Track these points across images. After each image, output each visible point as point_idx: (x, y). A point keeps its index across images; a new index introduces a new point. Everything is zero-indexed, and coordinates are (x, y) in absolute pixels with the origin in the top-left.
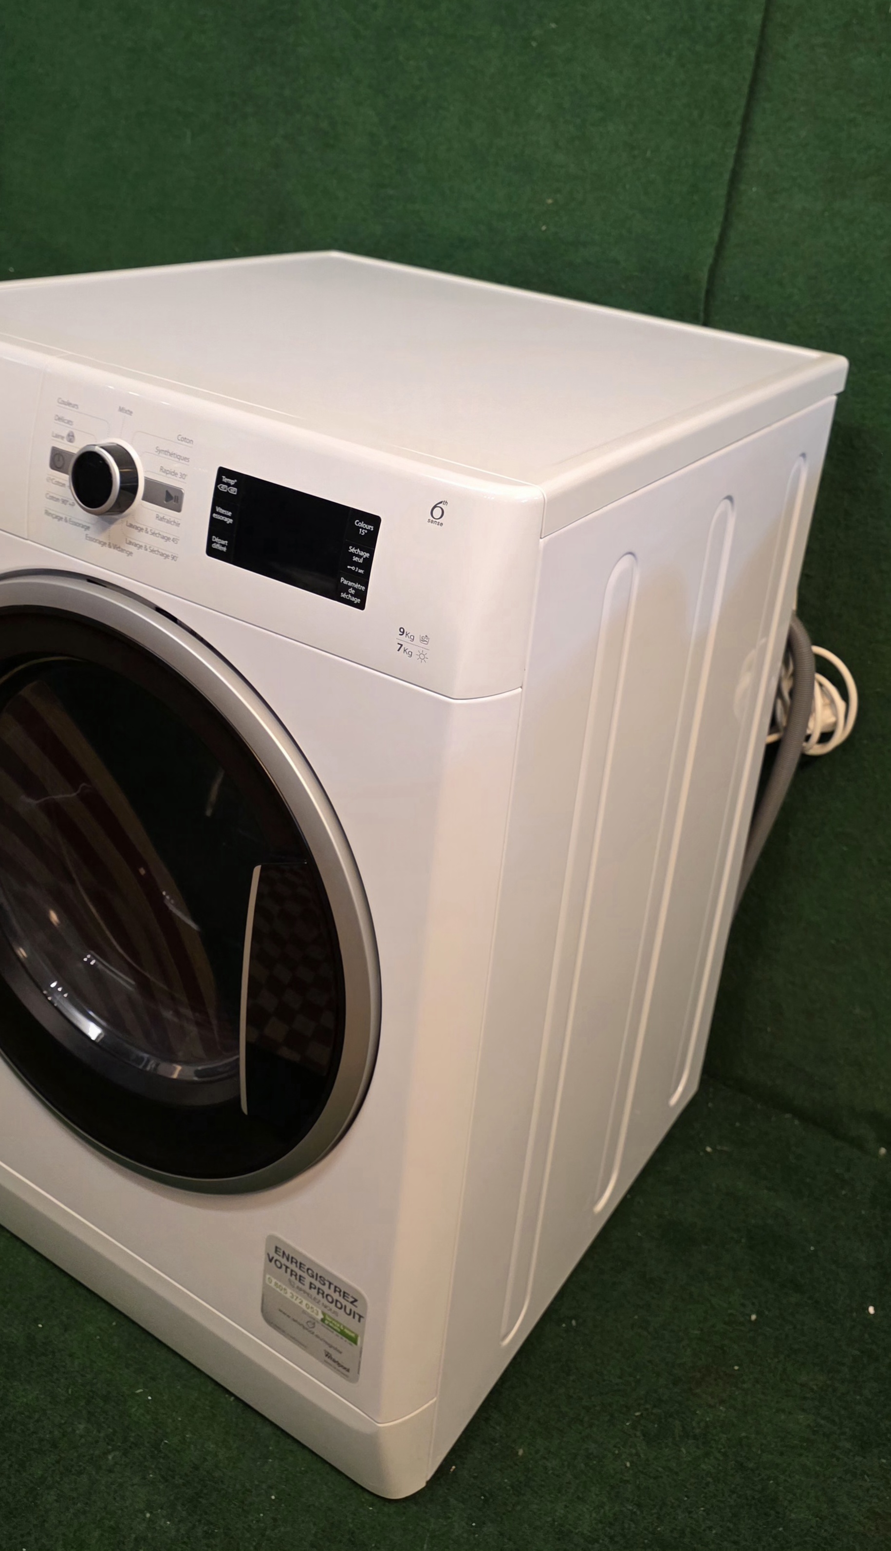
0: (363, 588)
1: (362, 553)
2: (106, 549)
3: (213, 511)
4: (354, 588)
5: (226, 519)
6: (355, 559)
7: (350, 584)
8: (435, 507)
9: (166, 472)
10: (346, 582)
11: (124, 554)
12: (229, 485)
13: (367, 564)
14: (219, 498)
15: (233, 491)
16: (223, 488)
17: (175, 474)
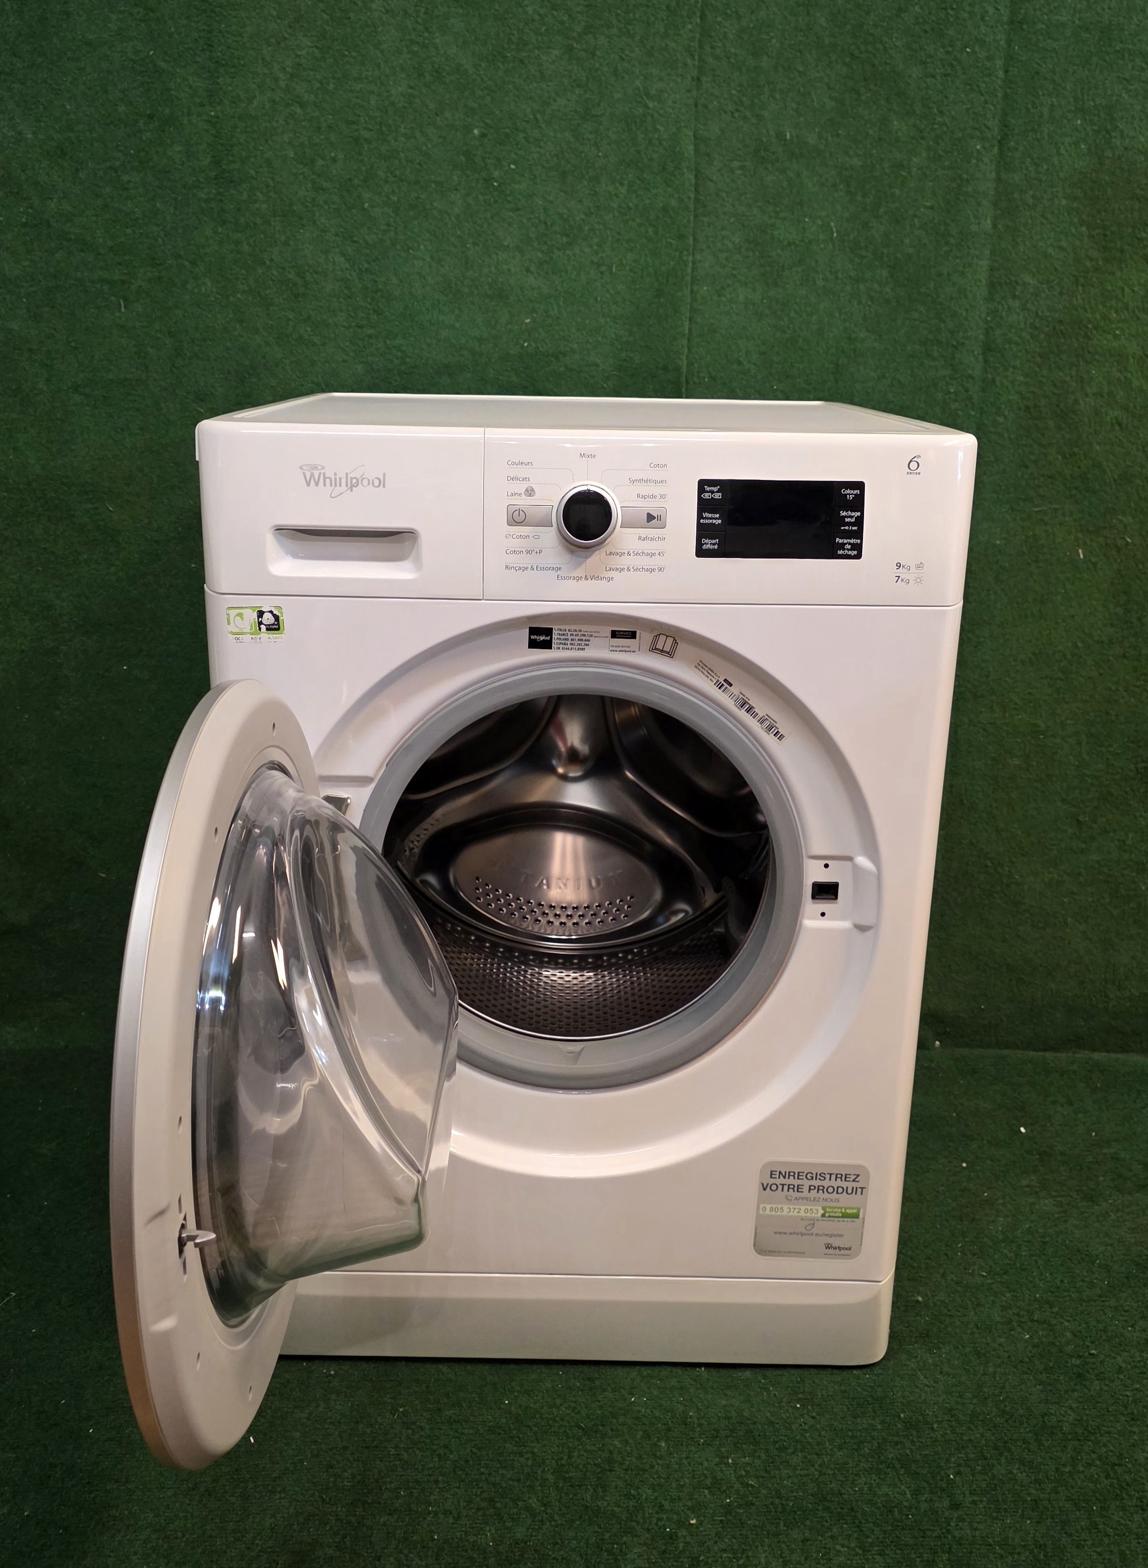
0: (859, 541)
1: (853, 514)
2: (583, 582)
3: (700, 516)
4: (850, 544)
5: (714, 521)
6: (847, 520)
7: (845, 541)
8: (911, 462)
9: (644, 497)
10: (841, 541)
11: (604, 581)
12: (712, 492)
13: (860, 522)
14: (704, 506)
15: (718, 496)
16: (707, 496)
17: (654, 497)
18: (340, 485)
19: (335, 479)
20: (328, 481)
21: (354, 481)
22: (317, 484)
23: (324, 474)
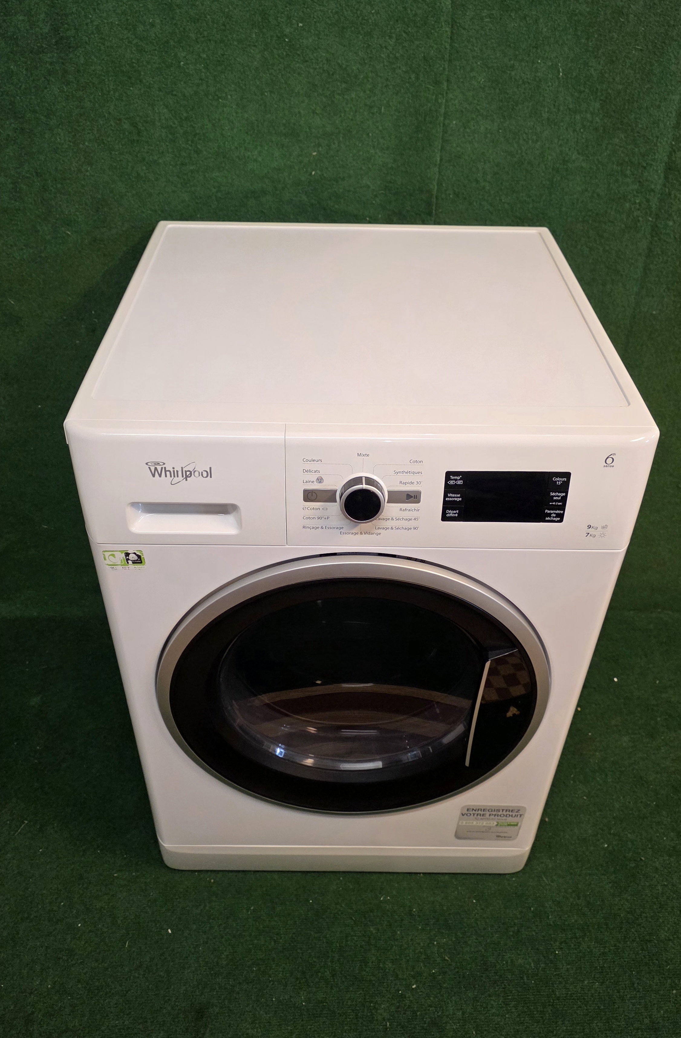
0: (562, 512)
1: (560, 494)
2: (359, 536)
3: (445, 496)
4: (555, 513)
5: (456, 499)
6: (555, 498)
7: (552, 512)
8: (608, 458)
9: (405, 483)
10: (549, 512)
11: (372, 535)
12: (456, 480)
13: (564, 500)
14: (448, 489)
15: (460, 482)
16: (452, 482)
17: (412, 483)
18: (178, 476)
19: (174, 471)
20: (168, 473)
21: (188, 473)
22: (160, 476)
23: (165, 468)
